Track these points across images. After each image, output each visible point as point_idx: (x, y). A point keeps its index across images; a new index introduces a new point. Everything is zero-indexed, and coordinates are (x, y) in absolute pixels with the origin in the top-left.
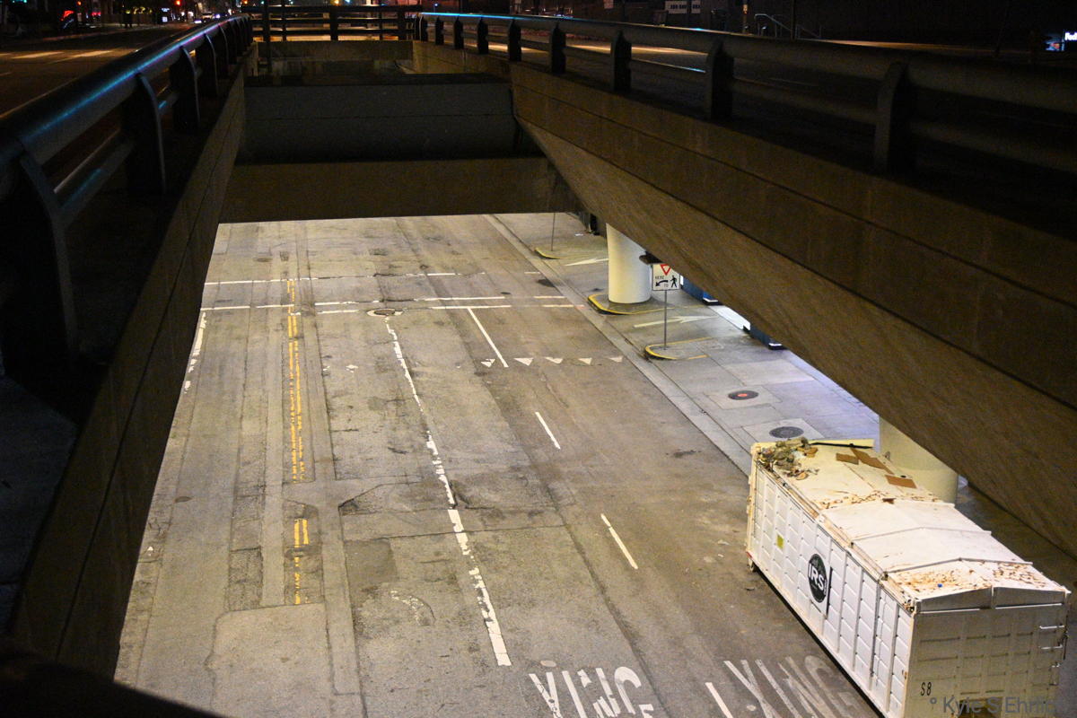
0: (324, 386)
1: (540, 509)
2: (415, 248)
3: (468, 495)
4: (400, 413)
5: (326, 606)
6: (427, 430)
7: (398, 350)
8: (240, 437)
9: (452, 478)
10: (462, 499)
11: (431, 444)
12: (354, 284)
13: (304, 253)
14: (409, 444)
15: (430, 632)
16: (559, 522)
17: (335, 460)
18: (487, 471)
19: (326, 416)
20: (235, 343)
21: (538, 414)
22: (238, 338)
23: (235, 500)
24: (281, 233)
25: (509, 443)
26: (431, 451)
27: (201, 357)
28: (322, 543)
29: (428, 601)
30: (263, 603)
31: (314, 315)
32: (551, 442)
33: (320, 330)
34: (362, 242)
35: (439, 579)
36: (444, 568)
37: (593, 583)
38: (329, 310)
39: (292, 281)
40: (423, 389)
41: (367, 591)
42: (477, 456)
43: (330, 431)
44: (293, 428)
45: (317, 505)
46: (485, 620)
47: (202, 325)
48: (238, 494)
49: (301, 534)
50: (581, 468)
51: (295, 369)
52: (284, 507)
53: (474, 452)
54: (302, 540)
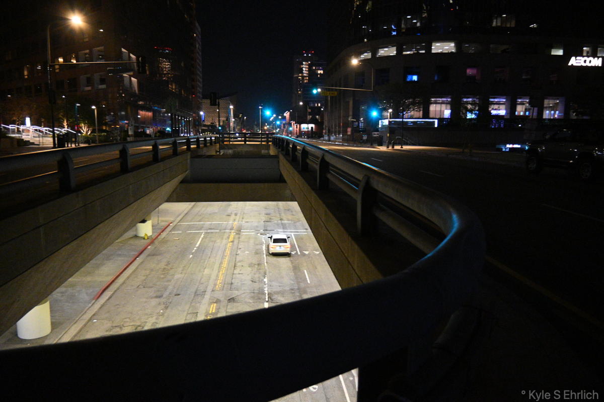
0: (236, 259)
2: (280, 213)
3: (273, 298)
4: (258, 269)
6: (266, 275)
7: (264, 247)
8: (203, 274)
9: (269, 291)
10: (271, 299)
11: (266, 280)
12: (256, 224)
13: (242, 213)
14: (258, 279)
17: (232, 284)
18: (282, 290)
19: (233, 268)
20: (211, 243)
21: (305, 271)
22: (212, 241)
23: (195, 296)
24: (237, 207)
25: (292, 281)
26: (265, 282)
27: (198, 247)
28: (219, 312)
31: (239, 234)
32: (307, 281)
33: (240, 239)
34: (263, 210)
38: (244, 233)
39: (236, 223)
40: (269, 260)
42: (281, 285)
43: (233, 274)
44: (221, 272)
45: (221, 299)
47: (202, 236)
48: (196, 294)
49: (213, 308)
50: (315, 290)
51: (228, 252)
52: (210, 299)
53: (280, 283)
54: (212, 310)
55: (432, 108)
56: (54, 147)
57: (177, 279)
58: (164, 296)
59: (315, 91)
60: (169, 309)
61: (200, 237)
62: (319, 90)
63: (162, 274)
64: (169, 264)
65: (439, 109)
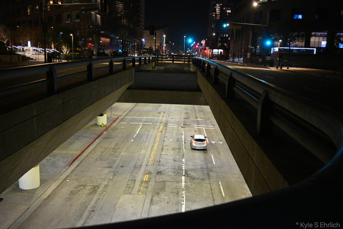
0: (163, 144)
1: (205, 179)
2: (196, 113)
3: (188, 173)
4: (179, 152)
5: (146, 196)
6: (184, 156)
7: (183, 137)
8: (140, 154)
9: (186, 169)
11: (183, 160)
12: (178, 120)
13: (169, 112)
14: (178, 159)
15: (168, 205)
16: (209, 182)
17: (160, 161)
18: (195, 168)
19: (161, 150)
20: (146, 132)
21: (212, 155)
22: (147, 131)
23: (134, 168)
24: (166, 107)
25: (203, 162)
26: (183, 161)
27: (137, 135)
28: (150, 181)
29: (170, 198)
30: (132, 193)
31: (166, 127)
32: (213, 163)
33: (167, 130)
34: (183, 110)
35: (174, 193)
36: (176, 190)
37: (212, 198)
38: (170, 126)
39: (164, 118)
40: (186, 146)
41: (157, 193)
43: (161, 154)
44: (152, 153)
45: (152, 172)
46: (182, 204)
47: (140, 127)
48: (135, 167)
49: (146, 178)
50: (218, 170)
51: (158, 139)
52: (144, 171)
53: (193, 163)
54: (146, 179)
55: (313, 39)
56: (45, 62)
57: (123, 156)
58: (114, 167)
59: (225, 26)
60: (116, 176)
61: (139, 127)
62: (228, 25)
63: (113, 152)
64: (117, 145)
65: (318, 41)
